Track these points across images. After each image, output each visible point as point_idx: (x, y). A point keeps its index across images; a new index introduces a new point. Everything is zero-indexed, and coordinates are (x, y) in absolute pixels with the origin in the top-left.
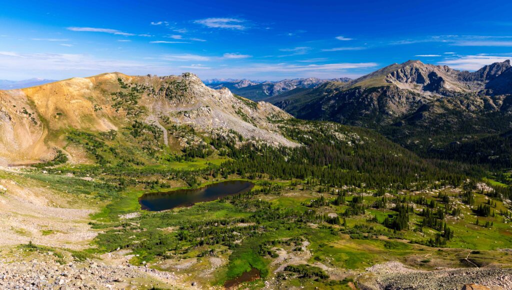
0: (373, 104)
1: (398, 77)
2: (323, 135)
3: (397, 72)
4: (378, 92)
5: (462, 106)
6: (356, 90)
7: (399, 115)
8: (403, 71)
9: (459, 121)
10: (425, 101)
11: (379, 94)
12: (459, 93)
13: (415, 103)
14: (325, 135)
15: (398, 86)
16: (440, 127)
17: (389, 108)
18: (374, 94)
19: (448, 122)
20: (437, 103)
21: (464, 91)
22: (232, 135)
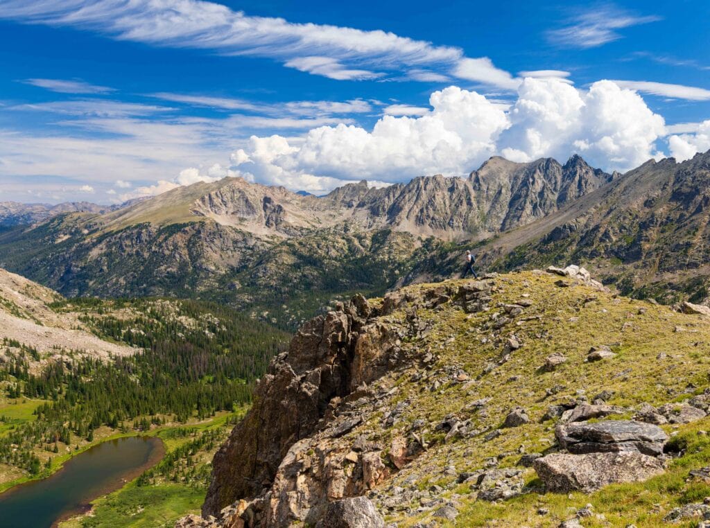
0: (180, 254)
1: (212, 205)
2: (160, 323)
3: (210, 196)
4: (185, 232)
5: (319, 251)
6: (142, 229)
7: (226, 272)
8: (218, 193)
9: (320, 274)
10: (263, 245)
11: (187, 237)
12: (307, 229)
13: (249, 248)
14: (164, 324)
15: (218, 221)
16: (295, 286)
17: (208, 260)
18: (177, 236)
19: (305, 276)
20: (284, 248)
21: (314, 226)
22: (16, 351)
